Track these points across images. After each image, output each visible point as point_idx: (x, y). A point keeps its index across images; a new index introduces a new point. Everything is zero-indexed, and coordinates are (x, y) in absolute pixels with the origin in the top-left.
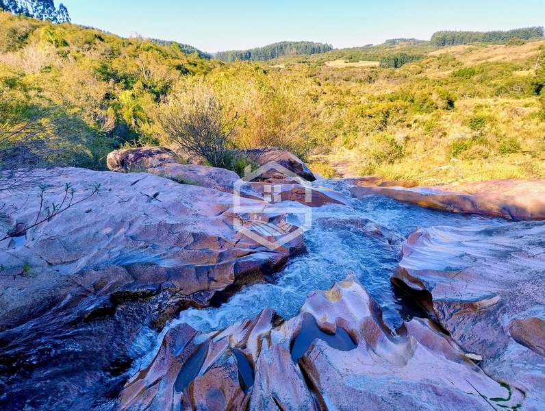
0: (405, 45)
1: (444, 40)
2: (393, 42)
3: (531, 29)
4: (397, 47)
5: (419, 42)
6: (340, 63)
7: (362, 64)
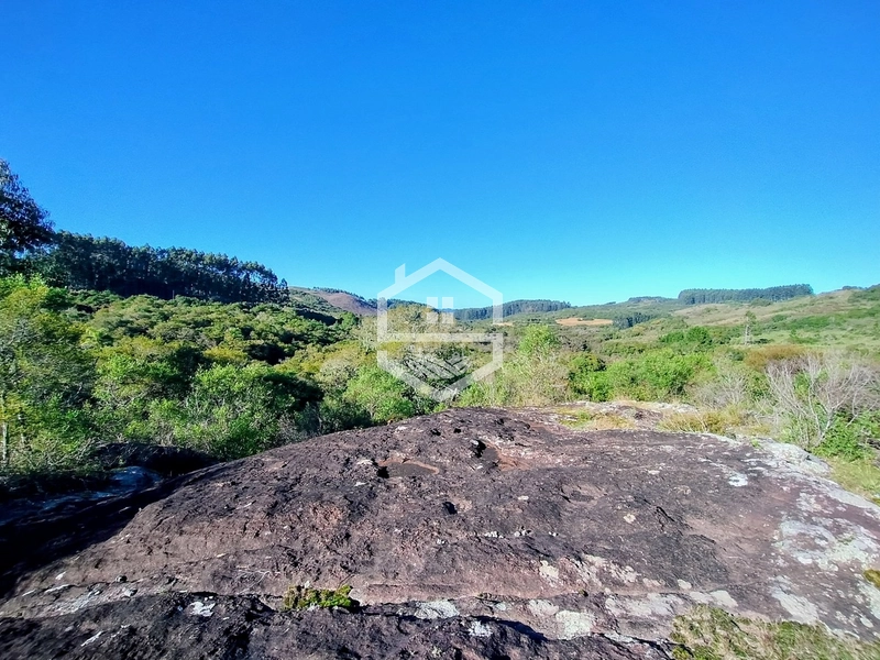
0: (649, 303)
1: (691, 298)
2: (639, 300)
3: (795, 287)
4: (641, 305)
5: (666, 300)
6: (573, 321)
7: (597, 322)
